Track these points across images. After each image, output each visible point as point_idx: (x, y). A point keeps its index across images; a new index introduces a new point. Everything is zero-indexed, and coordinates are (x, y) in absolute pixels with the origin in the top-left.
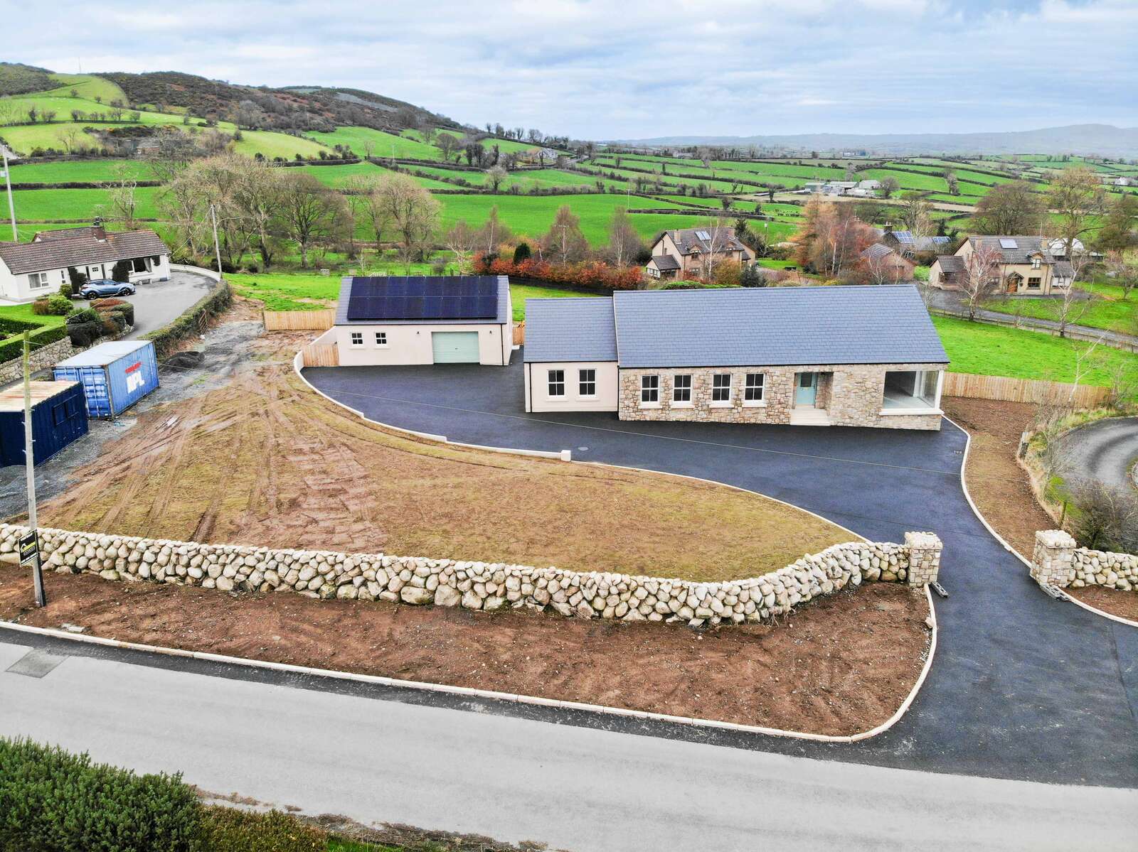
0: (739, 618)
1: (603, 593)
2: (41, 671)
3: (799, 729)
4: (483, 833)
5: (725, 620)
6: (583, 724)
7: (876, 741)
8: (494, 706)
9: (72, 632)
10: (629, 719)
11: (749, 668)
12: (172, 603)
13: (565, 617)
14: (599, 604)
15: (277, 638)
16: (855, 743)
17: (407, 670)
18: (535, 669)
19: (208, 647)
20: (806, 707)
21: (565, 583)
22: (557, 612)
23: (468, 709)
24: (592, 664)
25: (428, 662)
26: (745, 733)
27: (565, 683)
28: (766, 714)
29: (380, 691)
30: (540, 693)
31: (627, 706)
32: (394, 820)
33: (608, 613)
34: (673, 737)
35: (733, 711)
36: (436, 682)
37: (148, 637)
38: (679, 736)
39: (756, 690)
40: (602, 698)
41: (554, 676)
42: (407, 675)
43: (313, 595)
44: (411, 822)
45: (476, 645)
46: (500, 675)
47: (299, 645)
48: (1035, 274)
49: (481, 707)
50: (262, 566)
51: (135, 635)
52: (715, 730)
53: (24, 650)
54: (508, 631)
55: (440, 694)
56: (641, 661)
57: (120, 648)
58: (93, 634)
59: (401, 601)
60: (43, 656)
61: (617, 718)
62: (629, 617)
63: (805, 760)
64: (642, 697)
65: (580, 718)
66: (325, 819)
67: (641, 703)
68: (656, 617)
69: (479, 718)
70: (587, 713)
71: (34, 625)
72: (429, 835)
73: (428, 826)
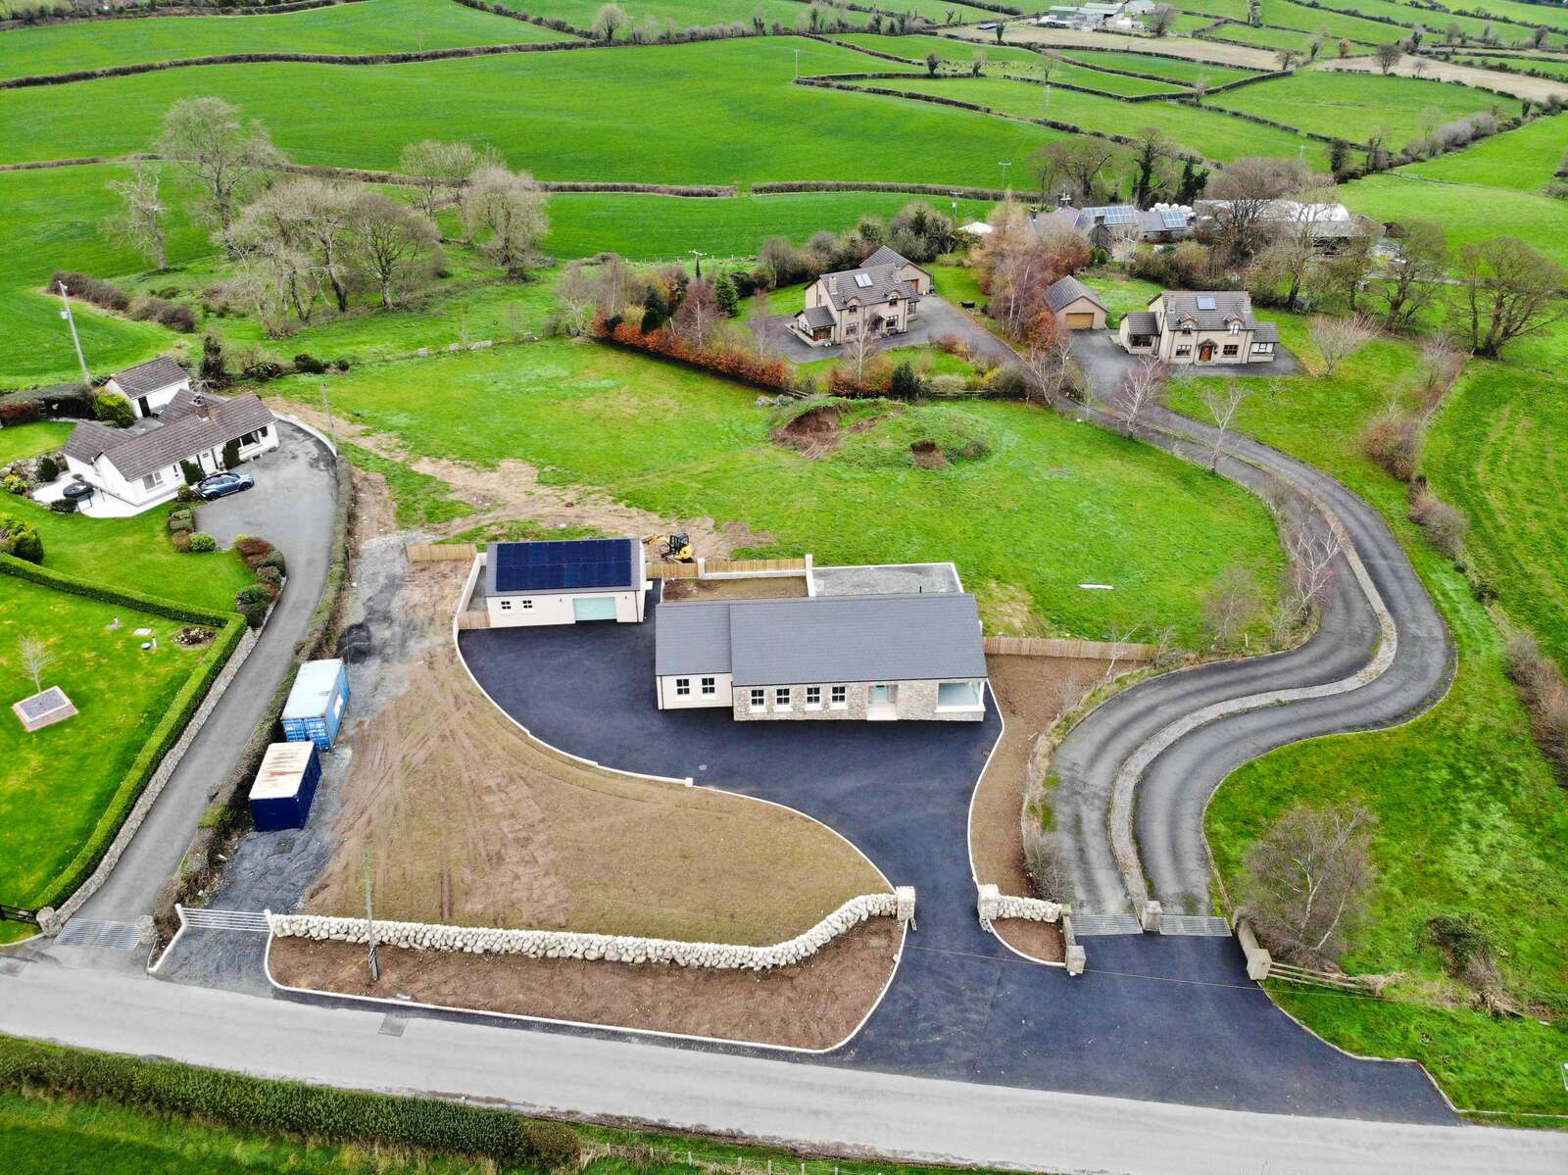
0: (783, 963)
1: (704, 955)
2: (398, 1031)
3: (798, 1046)
4: (641, 1115)
5: (774, 965)
6: (689, 1048)
7: (836, 1053)
8: (644, 1039)
9: (403, 1000)
10: (713, 1044)
11: (781, 1002)
12: (452, 970)
13: (682, 967)
14: (702, 960)
15: (521, 996)
16: (826, 1054)
17: (595, 1016)
18: (664, 1012)
19: (484, 1007)
20: (806, 1030)
21: (682, 950)
22: (677, 963)
23: (629, 1041)
24: (695, 1006)
25: (606, 1009)
26: (769, 1050)
27: (681, 1021)
28: (784, 1036)
29: (583, 1032)
30: (666, 1029)
31: (713, 1035)
32: (600, 1112)
33: (707, 965)
34: (734, 1054)
35: (766, 1035)
36: (612, 1025)
37: (449, 1000)
38: (737, 1053)
39: (782, 1020)
40: (700, 1030)
41: (675, 1016)
42: (596, 1020)
43: (534, 956)
44: (609, 1112)
45: (632, 995)
46: (646, 1018)
47: (534, 1000)
48: (1232, 341)
49: (636, 1040)
50: (500, 940)
51: (441, 1000)
52: (756, 1048)
53: (381, 1016)
54: (650, 981)
55: (614, 1033)
56: (723, 1001)
57: (436, 1010)
58: (416, 1000)
59: (585, 959)
60: (396, 1019)
61: (707, 1043)
62: (719, 966)
63: (798, 1065)
64: (721, 1029)
65: (688, 1044)
66: (569, 1113)
67: (720, 1033)
68: (735, 966)
69: (636, 1047)
70: (691, 1041)
71: (380, 997)
72: (618, 1118)
73: (617, 1114)
